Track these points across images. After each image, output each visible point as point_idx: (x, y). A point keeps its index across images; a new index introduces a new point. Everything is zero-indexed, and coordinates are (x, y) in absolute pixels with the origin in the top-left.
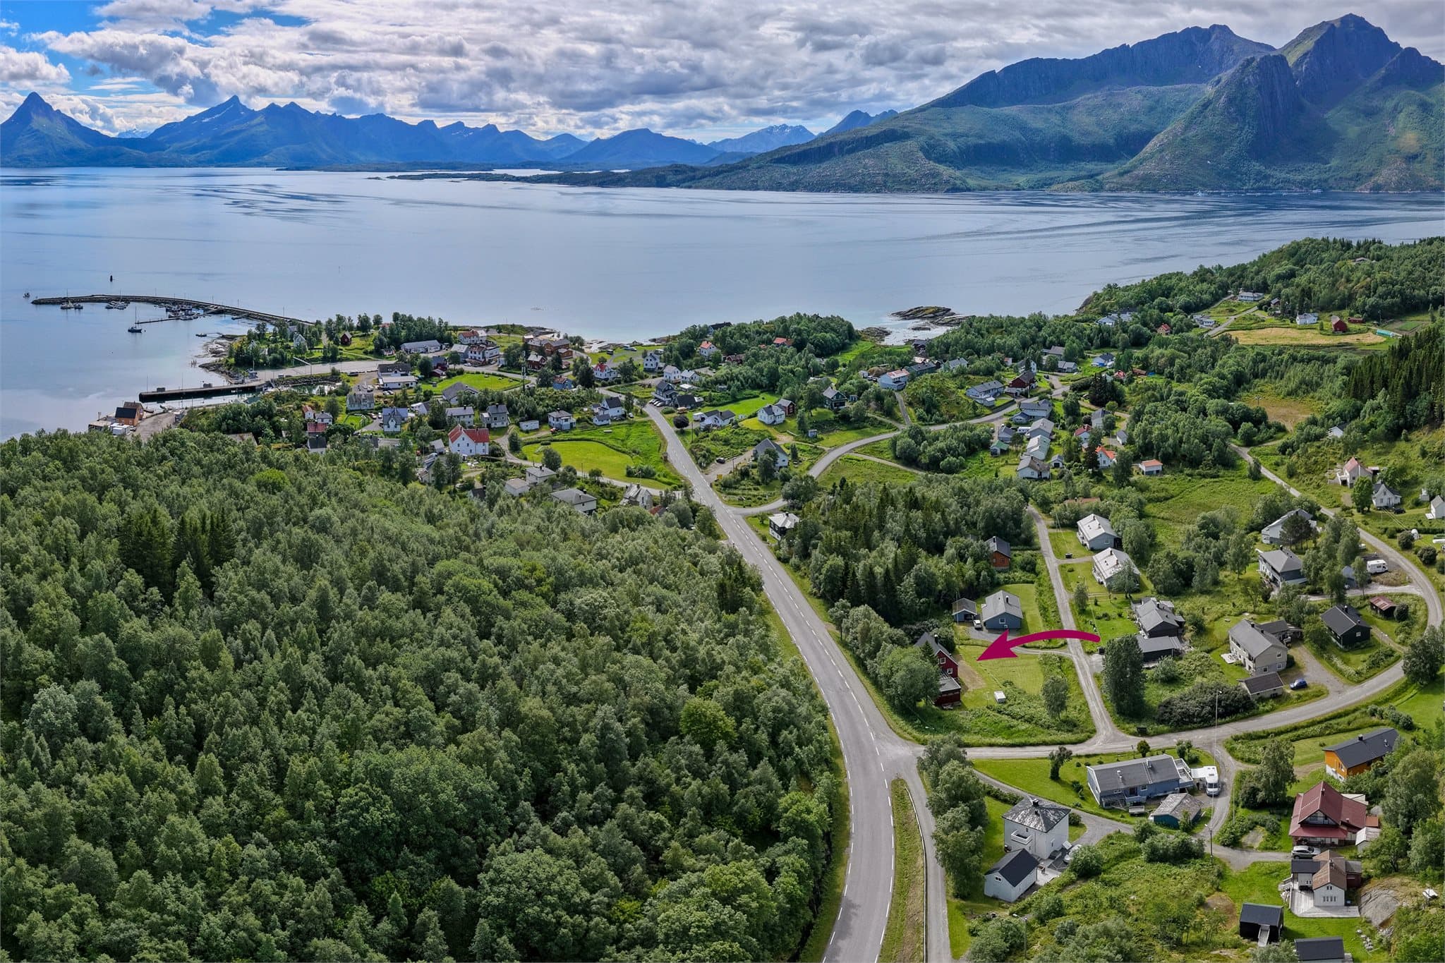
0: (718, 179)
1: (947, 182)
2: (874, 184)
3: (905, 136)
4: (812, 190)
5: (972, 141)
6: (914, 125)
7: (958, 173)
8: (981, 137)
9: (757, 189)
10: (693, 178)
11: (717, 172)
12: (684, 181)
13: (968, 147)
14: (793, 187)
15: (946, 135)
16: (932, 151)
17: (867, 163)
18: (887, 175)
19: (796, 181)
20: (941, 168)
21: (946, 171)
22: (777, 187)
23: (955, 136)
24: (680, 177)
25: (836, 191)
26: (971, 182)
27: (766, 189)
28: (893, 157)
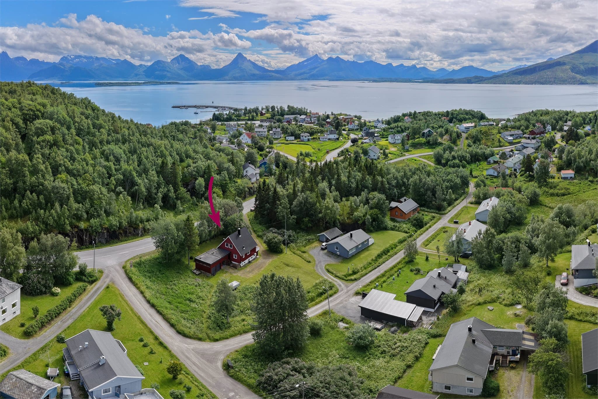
0: (490, 81)
1: (579, 81)
2: (550, 82)
3: (564, 64)
4: (526, 84)
5: (590, 66)
6: (567, 60)
7: (584, 78)
8: (594, 64)
9: (505, 84)
10: (481, 81)
11: (491, 78)
12: (478, 81)
13: (589, 68)
14: (519, 83)
15: (580, 64)
16: (574, 69)
17: (548, 73)
18: (555, 78)
19: (520, 81)
20: (577, 76)
21: (578, 76)
22: (513, 83)
23: (584, 64)
24: (477, 80)
25: (535, 84)
26: (588, 81)
27: (508, 84)
28: (559, 72)
